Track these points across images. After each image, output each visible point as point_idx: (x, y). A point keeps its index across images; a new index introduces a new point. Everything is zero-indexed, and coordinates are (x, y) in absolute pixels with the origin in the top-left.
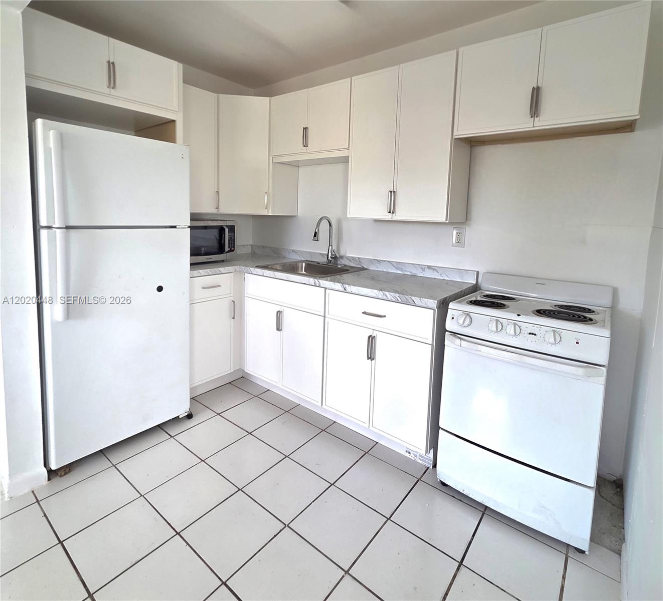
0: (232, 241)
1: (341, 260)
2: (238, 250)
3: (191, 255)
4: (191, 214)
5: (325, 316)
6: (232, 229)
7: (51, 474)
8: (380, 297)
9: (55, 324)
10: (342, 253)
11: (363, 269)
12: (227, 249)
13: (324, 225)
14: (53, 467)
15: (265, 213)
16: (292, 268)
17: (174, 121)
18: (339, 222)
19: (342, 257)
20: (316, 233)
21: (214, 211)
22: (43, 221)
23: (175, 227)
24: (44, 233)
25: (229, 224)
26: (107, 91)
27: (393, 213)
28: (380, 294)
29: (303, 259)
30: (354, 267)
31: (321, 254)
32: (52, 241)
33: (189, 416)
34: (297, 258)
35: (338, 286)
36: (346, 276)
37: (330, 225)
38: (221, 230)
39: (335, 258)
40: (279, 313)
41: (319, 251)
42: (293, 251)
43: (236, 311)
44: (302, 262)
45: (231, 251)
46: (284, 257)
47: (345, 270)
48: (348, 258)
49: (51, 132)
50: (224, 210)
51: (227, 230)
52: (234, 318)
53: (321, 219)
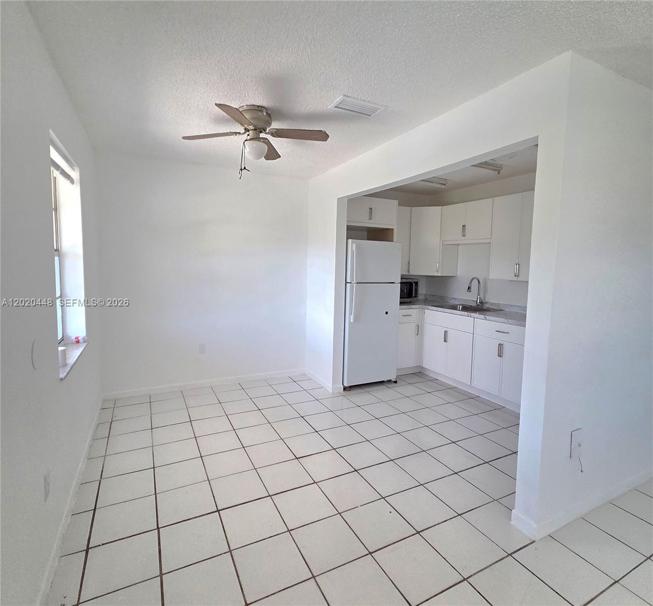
0: (416, 290)
1: (486, 304)
2: (420, 297)
3: (401, 298)
4: (401, 275)
5: (473, 334)
6: (416, 283)
7: (345, 389)
8: (506, 322)
9: (350, 323)
10: (487, 300)
11: (501, 310)
12: (414, 296)
13: (475, 282)
14: (346, 385)
15: (437, 274)
16: (454, 307)
17: (393, 229)
18: (485, 280)
19: (486, 303)
20: (469, 287)
21: (407, 273)
22: (348, 281)
23: (394, 283)
24: (348, 285)
25: (415, 281)
26: (368, 221)
27: (518, 276)
28: (506, 321)
29: (460, 303)
30: (493, 309)
31: (472, 300)
32: (352, 288)
33: (396, 382)
34: (456, 303)
35: (482, 316)
36: (487, 313)
37: (479, 283)
38: (411, 284)
39: (481, 303)
40: (446, 332)
41: (472, 298)
42: (453, 298)
43: (419, 330)
44: (460, 305)
45: (415, 297)
46: (447, 302)
47: (488, 310)
48: (491, 304)
49: (354, 245)
50: (412, 273)
51: (414, 284)
52: (418, 335)
53: (473, 279)
